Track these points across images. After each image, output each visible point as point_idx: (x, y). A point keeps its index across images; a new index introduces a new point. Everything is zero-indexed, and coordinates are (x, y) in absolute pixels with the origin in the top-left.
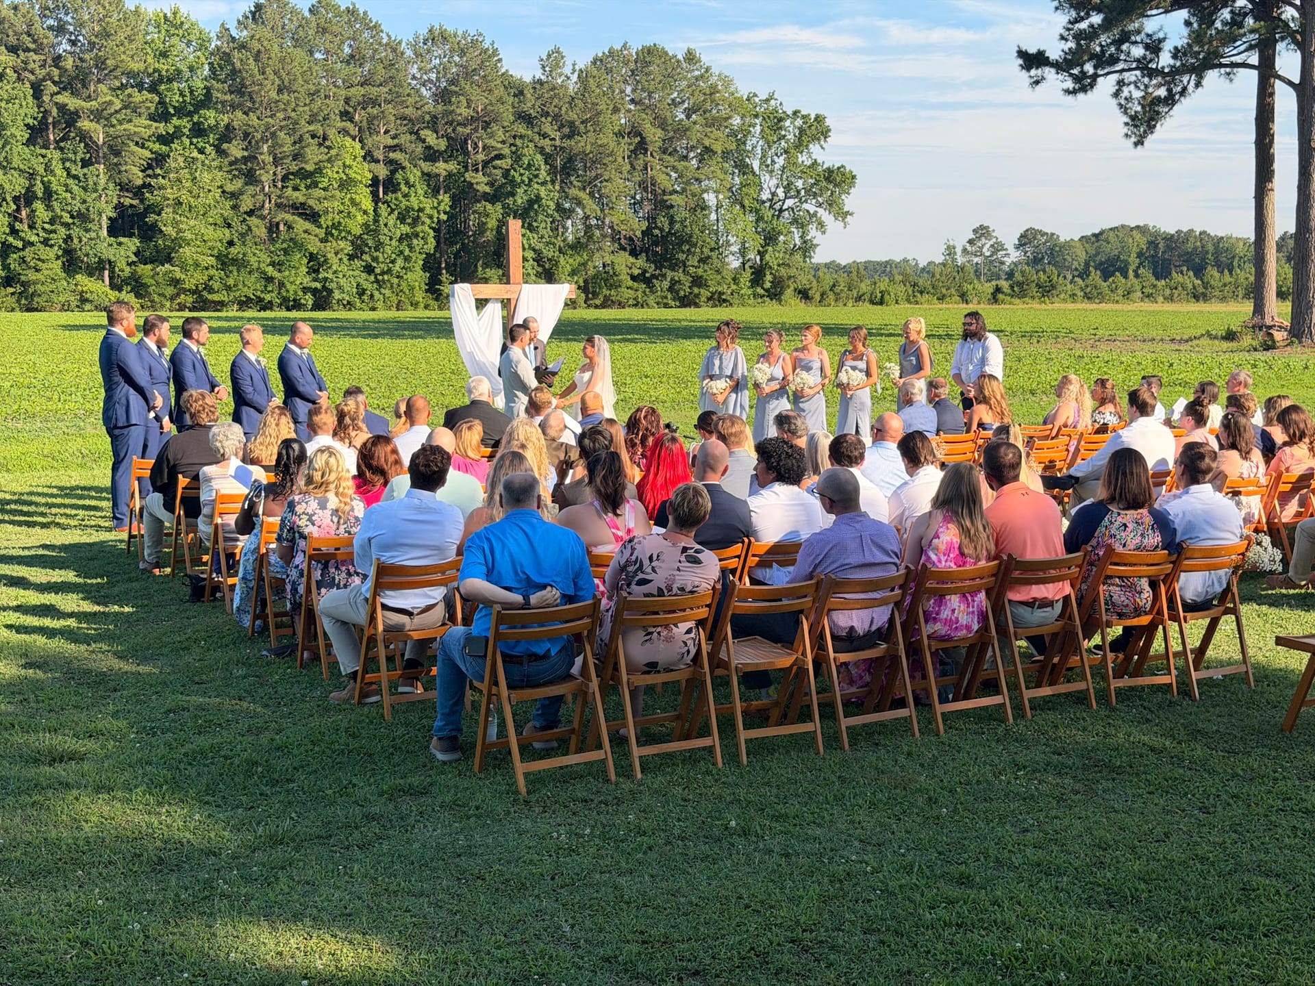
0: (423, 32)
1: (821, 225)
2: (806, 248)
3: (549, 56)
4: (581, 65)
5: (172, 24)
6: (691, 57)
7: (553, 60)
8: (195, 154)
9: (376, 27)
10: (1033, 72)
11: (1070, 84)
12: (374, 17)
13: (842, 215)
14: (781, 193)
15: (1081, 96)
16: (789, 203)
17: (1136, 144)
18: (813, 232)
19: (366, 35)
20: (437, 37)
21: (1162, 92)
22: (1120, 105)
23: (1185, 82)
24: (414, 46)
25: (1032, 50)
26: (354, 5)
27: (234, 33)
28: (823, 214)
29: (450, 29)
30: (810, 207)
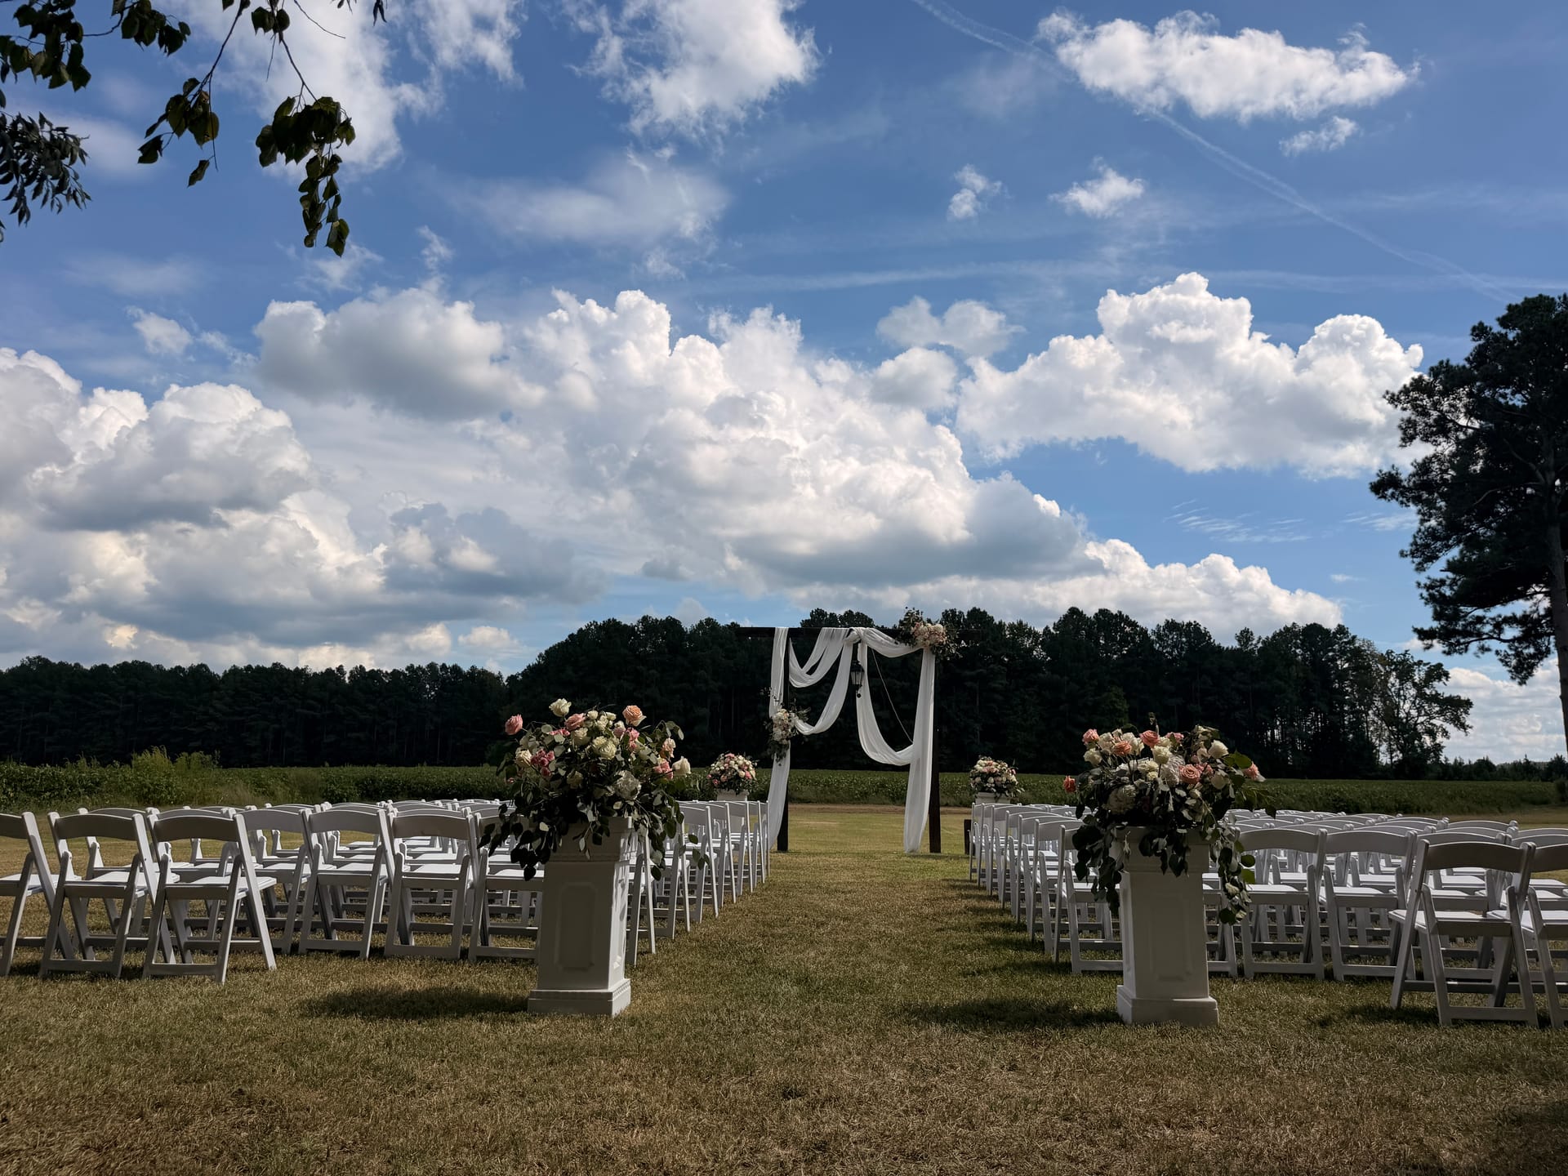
0: (1162, 624)
1: (1445, 733)
2: (1438, 748)
3: (1241, 633)
4: (1263, 638)
5: (1020, 629)
6: (1341, 630)
7: (1245, 636)
8: (1027, 697)
9: (1134, 625)
10: (1426, 642)
11: (1446, 649)
12: (1132, 619)
13: (1463, 726)
14: (1414, 713)
15: (1456, 655)
16: (1421, 719)
17: (1520, 684)
18: (1440, 739)
19: (1128, 629)
20: (1171, 626)
21: (1532, 650)
22: (1501, 660)
23: (1546, 643)
24: (1158, 634)
25: (1426, 628)
26: (1120, 612)
27: (1052, 631)
28: (1450, 727)
29: (1178, 621)
30: (1438, 722)
